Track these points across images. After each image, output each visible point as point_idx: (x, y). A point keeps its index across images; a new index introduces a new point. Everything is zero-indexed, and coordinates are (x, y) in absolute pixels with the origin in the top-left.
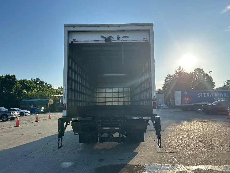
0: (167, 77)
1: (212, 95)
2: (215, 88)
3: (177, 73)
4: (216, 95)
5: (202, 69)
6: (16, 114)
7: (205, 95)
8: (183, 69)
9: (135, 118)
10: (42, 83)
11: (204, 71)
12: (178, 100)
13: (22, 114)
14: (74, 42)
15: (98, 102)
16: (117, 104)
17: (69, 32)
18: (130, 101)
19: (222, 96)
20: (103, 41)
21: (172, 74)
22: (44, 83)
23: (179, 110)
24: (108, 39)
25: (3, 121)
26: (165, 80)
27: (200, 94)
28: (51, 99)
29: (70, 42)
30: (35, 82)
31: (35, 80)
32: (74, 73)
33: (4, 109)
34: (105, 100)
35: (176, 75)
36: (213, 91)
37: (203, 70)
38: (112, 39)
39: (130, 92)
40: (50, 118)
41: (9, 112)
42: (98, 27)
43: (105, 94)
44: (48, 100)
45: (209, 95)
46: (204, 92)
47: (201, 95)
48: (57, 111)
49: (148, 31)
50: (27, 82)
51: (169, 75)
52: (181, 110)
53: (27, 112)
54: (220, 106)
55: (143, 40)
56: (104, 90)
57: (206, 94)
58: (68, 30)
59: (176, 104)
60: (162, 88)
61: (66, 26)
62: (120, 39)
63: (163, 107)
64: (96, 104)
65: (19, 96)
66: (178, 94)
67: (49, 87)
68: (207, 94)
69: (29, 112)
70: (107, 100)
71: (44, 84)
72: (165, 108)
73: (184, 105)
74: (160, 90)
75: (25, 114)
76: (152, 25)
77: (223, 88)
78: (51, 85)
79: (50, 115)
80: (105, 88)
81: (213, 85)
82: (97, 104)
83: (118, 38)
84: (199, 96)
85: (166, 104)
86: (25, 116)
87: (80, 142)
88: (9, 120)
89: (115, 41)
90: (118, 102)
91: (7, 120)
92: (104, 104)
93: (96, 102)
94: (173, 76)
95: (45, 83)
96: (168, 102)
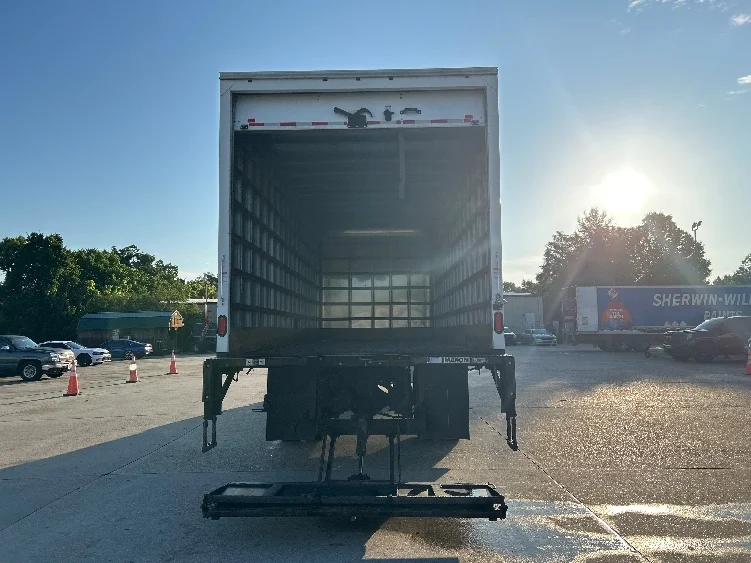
0: (552, 241)
1: (697, 300)
2: (711, 279)
3: (585, 229)
4: (713, 300)
5: (669, 218)
6: (68, 357)
7: (674, 300)
8: (604, 216)
9: (438, 360)
10: (146, 259)
11: (674, 224)
12: (588, 317)
13: (84, 360)
14: (251, 128)
15: (326, 320)
16: (387, 326)
17: (236, 97)
18: (428, 315)
19: (732, 303)
20: (339, 123)
21: (570, 232)
22: (153, 259)
23: (590, 347)
24: (357, 119)
25: (26, 380)
26: (548, 253)
27: (658, 297)
28: (176, 313)
29: (238, 128)
30: (125, 257)
31: (123, 251)
32: (250, 225)
33: (28, 343)
34: (350, 313)
35: (581, 234)
36: (703, 287)
37: (673, 220)
38: (368, 118)
39: (427, 287)
40: (173, 371)
41: (44, 352)
42: (325, 80)
43: (350, 295)
44: (166, 314)
45: (690, 301)
46: (674, 291)
47: (661, 299)
48: (196, 349)
49: (482, 91)
50: (98, 256)
51: (560, 235)
52: (598, 349)
53: (102, 353)
54: (723, 336)
55: (465, 121)
56: (345, 283)
57: (680, 297)
58: (232, 89)
59: (581, 328)
60: (539, 277)
61: (225, 78)
62: (395, 118)
63: (538, 338)
64: (320, 324)
65: (73, 302)
66: (587, 296)
67: (168, 273)
68: (684, 295)
69: (106, 353)
70: (357, 312)
71: (154, 264)
72: (546, 343)
73: (606, 332)
74: (529, 283)
75: (94, 358)
76: (492, 72)
77: (736, 278)
78: (175, 268)
79: (173, 363)
80: (349, 275)
81: (704, 268)
82: (324, 324)
83: (388, 115)
84: (657, 302)
85: (550, 329)
86: (95, 364)
87: (270, 437)
88: (45, 376)
89: (378, 123)
90: (391, 318)
91: (37, 378)
92: (345, 324)
93: (321, 319)
94: (571, 239)
95: (157, 260)
96: (556, 323)
